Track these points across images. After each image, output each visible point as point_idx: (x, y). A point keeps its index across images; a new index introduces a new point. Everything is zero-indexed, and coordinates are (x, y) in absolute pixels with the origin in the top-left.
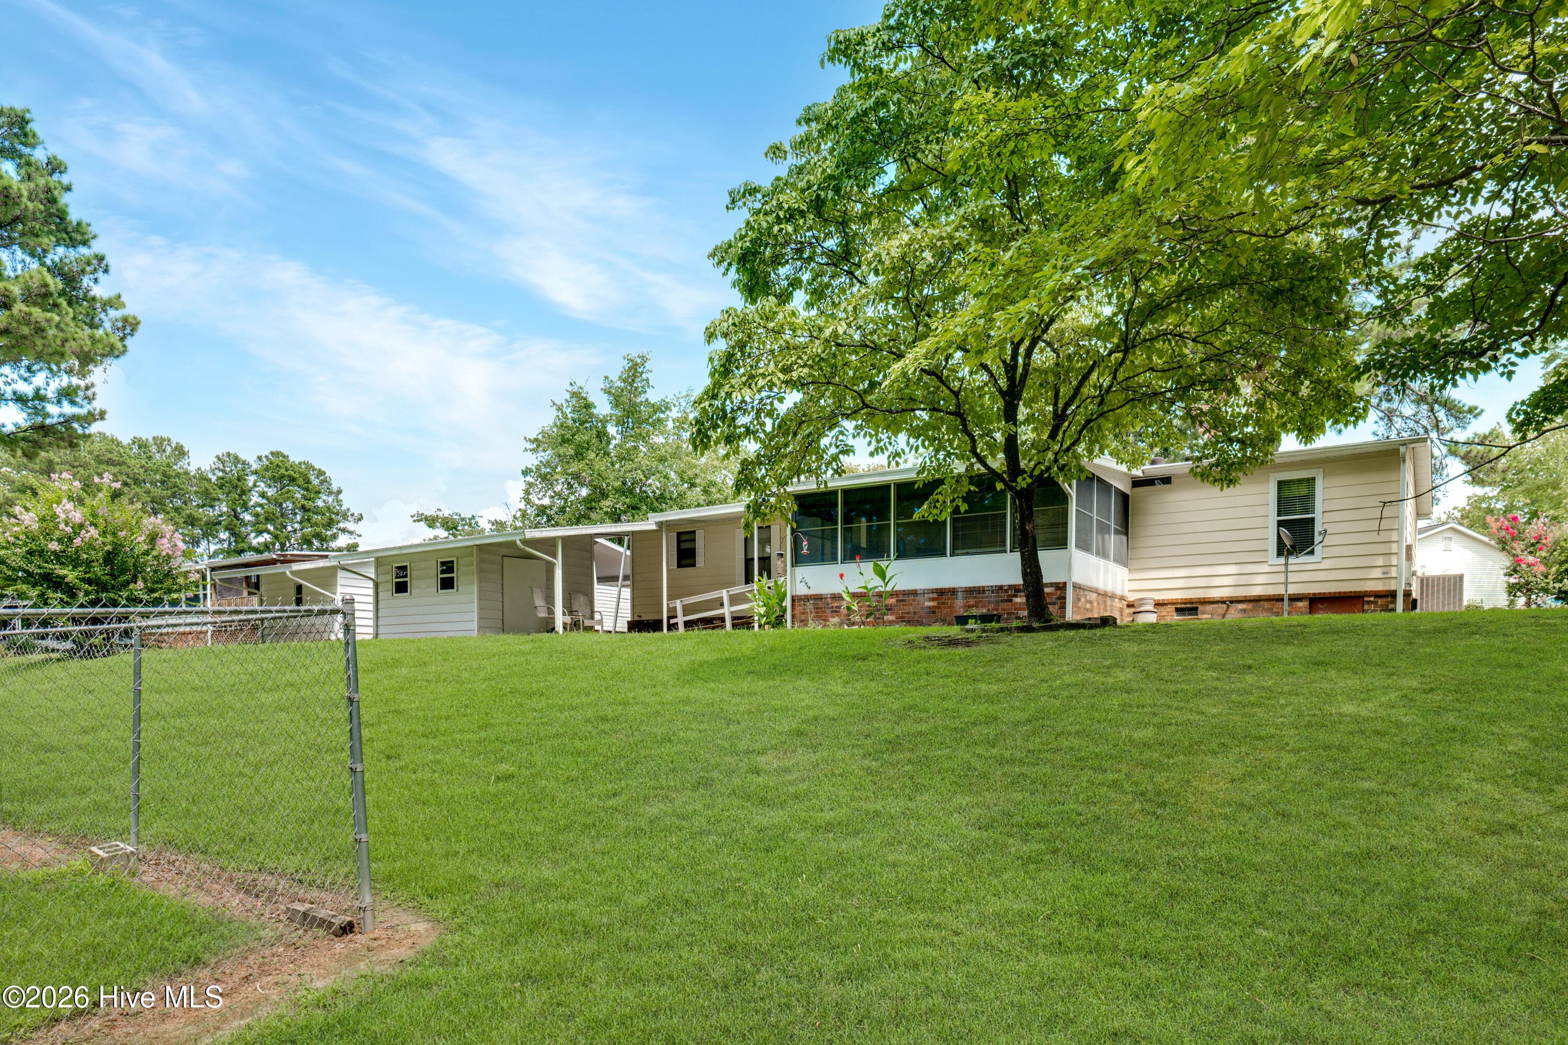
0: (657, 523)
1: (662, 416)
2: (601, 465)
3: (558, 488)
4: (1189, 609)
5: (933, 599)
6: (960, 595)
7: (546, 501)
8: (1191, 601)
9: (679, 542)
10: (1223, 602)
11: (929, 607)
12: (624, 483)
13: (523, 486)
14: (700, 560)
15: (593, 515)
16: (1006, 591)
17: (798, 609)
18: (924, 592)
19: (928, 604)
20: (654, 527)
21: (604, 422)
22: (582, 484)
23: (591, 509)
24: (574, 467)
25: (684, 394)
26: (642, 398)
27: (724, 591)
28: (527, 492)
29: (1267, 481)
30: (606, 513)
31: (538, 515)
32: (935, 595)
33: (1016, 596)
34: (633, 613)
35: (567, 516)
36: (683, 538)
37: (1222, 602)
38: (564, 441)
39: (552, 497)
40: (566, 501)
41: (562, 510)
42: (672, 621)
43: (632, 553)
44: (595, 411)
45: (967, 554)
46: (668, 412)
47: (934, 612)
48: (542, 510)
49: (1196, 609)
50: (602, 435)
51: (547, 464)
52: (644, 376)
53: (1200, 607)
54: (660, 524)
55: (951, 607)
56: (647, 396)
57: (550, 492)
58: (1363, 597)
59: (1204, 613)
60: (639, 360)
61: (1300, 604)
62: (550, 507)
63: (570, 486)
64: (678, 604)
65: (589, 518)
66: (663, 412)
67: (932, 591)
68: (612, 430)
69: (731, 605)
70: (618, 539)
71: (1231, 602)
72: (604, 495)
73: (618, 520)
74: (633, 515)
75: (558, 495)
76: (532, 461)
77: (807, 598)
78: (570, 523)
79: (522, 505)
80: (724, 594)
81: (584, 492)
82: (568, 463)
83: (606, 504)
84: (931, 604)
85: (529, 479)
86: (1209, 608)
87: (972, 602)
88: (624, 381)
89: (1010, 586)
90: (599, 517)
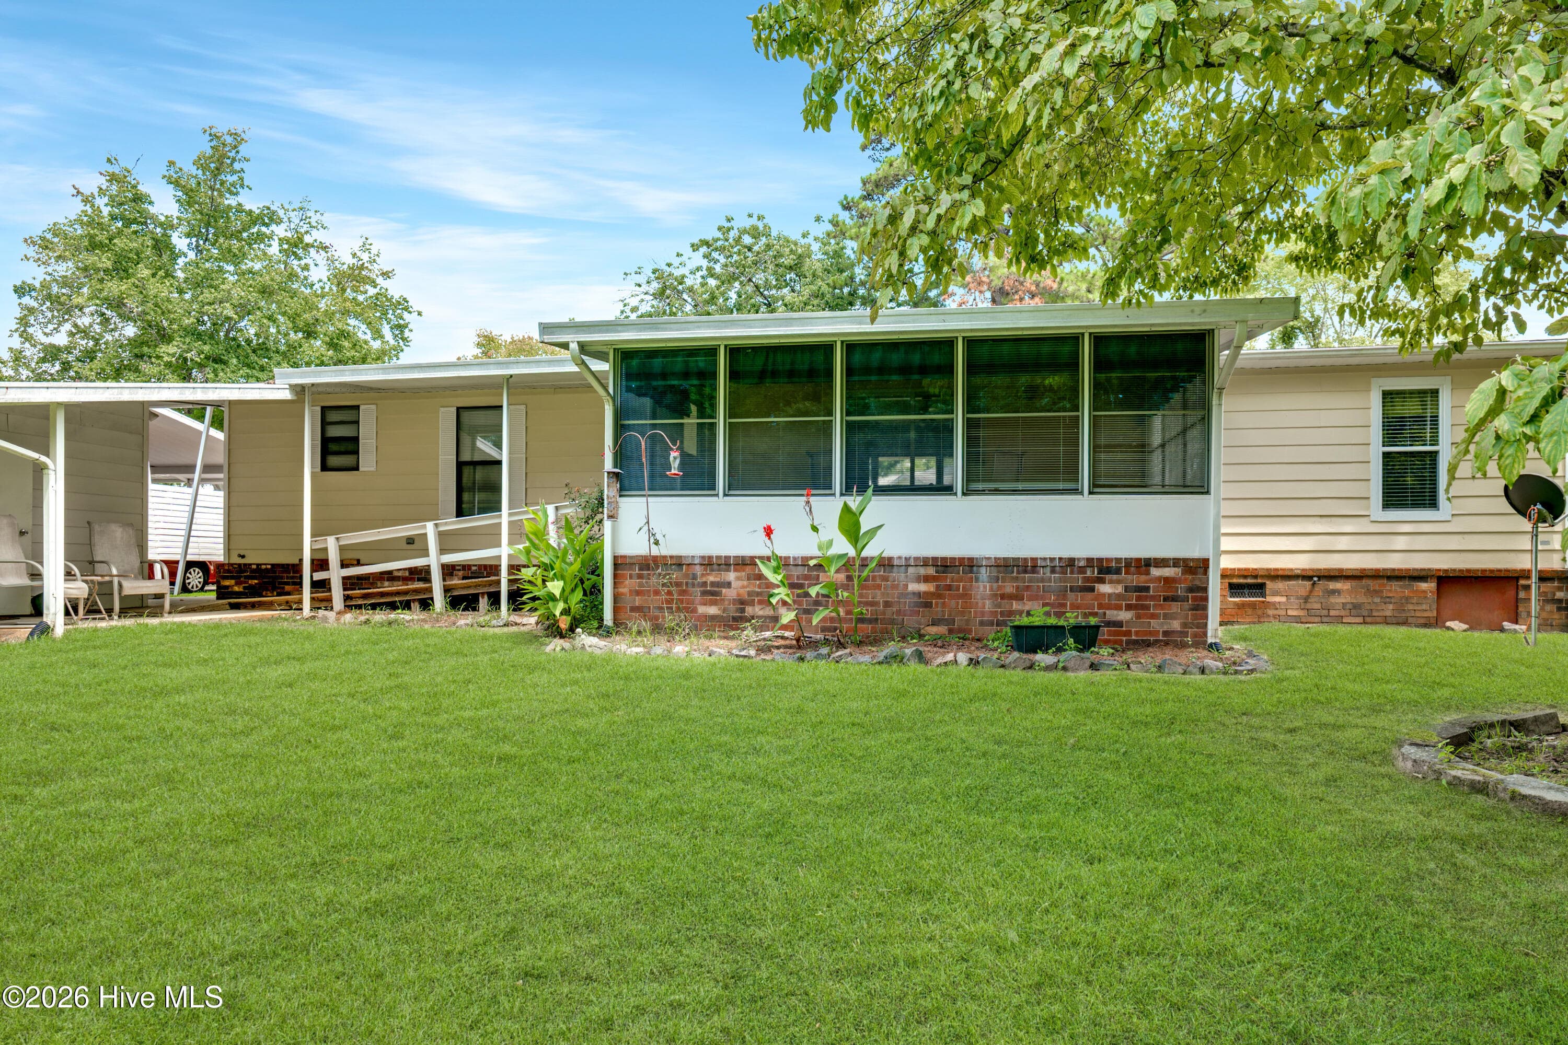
0: (295, 388)
1: (264, 229)
2: (159, 289)
3: (84, 321)
4: (1250, 586)
5: (927, 579)
6: (984, 573)
7: (61, 339)
8: (1254, 574)
9: (324, 424)
10: (1310, 578)
11: (919, 594)
12: (200, 322)
13: (18, 313)
14: (367, 461)
15: (144, 366)
16: (1082, 570)
17: (629, 584)
18: (907, 563)
19: (913, 587)
20: (286, 395)
21: (168, 225)
22: (126, 318)
23: (140, 356)
24: (114, 287)
25: (296, 205)
26: (231, 201)
27: (430, 526)
28: (23, 322)
29: (1368, 390)
30: (168, 365)
31: (43, 360)
32: (931, 571)
33: (1101, 581)
34: (228, 550)
35: (96, 364)
36: (333, 416)
37: (1306, 576)
38: (94, 246)
39: (71, 334)
40: (97, 341)
41: (90, 355)
42: (318, 576)
43: (229, 438)
44: (152, 210)
45: (996, 492)
46: (273, 227)
47: (928, 605)
48: (52, 353)
49: (1262, 586)
50: (162, 246)
51: (65, 282)
52: (237, 166)
53: (1270, 585)
54: (299, 390)
55: (966, 596)
56: (240, 199)
57: (67, 327)
58: (1517, 579)
59: (1276, 593)
60: (229, 140)
61: (1424, 586)
62: (68, 349)
63: (106, 321)
64: (332, 545)
65: (137, 370)
66: (267, 225)
67: (925, 562)
68: (180, 242)
69: (443, 551)
70: (195, 409)
71: (1320, 578)
72: (165, 337)
73: (187, 378)
74: (215, 371)
75: (85, 332)
76: (35, 274)
77: (647, 564)
78: (102, 376)
79: (16, 342)
80: (430, 529)
81: (130, 331)
82: (101, 281)
83: (169, 351)
84: (923, 587)
85: (26, 300)
86: (1280, 585)
87: (1009, 588)
88: (204, 168)
89: (1090, 560)
90: (156, 370)
